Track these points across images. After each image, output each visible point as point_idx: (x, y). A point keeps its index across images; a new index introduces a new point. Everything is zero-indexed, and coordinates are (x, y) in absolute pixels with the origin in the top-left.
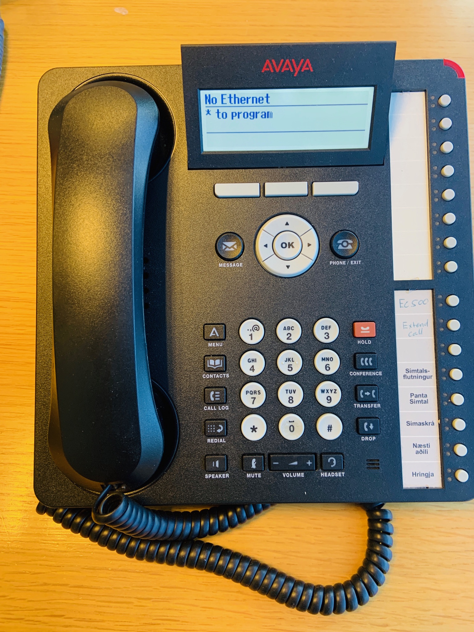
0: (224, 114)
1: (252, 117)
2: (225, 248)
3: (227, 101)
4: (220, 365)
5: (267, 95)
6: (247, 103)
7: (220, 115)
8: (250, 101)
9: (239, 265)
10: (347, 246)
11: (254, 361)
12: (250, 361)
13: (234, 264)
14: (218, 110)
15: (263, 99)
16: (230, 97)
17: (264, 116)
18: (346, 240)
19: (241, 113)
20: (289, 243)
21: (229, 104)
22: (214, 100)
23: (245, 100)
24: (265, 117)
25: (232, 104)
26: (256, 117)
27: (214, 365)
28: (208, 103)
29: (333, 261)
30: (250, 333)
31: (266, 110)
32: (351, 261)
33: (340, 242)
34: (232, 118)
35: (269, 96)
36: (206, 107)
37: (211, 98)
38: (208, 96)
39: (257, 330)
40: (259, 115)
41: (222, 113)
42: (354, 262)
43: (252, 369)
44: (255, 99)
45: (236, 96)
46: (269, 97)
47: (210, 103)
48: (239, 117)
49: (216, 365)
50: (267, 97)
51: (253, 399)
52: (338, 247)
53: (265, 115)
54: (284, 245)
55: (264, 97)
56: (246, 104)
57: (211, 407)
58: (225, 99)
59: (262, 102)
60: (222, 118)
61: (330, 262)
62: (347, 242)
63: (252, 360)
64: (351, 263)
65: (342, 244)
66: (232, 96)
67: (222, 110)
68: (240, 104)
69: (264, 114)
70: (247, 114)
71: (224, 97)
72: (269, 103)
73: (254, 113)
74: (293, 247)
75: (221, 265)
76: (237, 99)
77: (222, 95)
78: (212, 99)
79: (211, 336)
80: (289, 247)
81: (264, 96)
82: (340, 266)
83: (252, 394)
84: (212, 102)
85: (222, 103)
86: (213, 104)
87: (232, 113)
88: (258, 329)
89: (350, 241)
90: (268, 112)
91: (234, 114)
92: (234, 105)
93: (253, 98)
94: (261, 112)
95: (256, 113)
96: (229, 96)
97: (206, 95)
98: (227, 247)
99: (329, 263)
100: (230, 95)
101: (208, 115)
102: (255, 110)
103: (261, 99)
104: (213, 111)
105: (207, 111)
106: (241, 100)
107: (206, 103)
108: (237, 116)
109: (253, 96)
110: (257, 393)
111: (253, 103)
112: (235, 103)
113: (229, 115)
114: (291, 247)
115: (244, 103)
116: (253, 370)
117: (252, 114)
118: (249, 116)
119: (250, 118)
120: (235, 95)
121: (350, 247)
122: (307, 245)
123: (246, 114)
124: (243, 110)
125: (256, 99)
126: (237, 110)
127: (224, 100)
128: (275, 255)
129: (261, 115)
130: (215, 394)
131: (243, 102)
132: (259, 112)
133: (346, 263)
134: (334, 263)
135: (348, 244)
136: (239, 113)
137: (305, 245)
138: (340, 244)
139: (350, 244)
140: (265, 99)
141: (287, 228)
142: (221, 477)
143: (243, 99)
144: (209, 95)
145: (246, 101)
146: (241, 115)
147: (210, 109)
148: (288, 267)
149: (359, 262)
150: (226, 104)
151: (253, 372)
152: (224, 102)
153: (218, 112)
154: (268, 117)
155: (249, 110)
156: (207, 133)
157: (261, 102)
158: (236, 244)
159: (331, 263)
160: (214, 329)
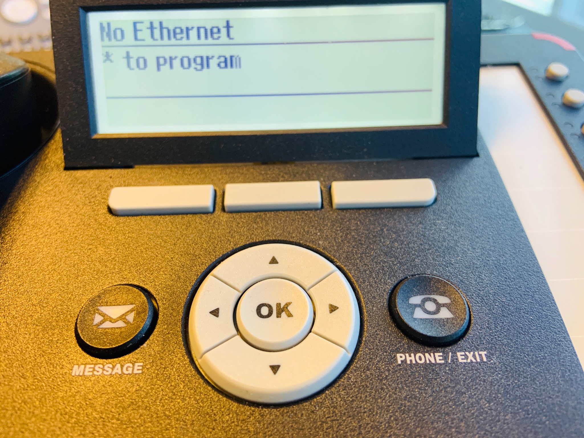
0: (141, 61)
1: (199, 67)
2: (102, 322)
3: (145, 34)
5: (228, 22)
6: (188, 37)
7: (133, 63)
8: (193, 34)
9: (130, 370)
10: (437, 311)
13: (118, 366)
14: (128, 53)
15: (219, 31)
16: (152, 28)
17: (223, 65)
18: (432, 296)
19: (176, 57)
20: (278, 305)
21: (149, 41)
22: (119, 33)
23: (182, 31)
24: (226, 66)
25: (156, 40)
26: (208, 66)
28: (106, 39)
29: (404, 352)
31: (228, 52)
32: (459, 354)
33: (416, 300)
34: (159, 69)
35: (231, 24)
36: (103, 47)
37: (112, 28)
38: (105, 25)
40: (213, 63)
41: (135, 57)
42: (467, 357)
44: (202, 31)
45: (164, 25)
46: (232, 27)
47: (110, 39)
48: (171, 66)
50: (228, 26)
52: (412, 313)
53: (226, 61)
54: (265, 311)
55: (221, 27)
56: (185, 41)
58: (141, 30)
59: (219, 37)
60: (137, 69)
61: (398, 355)
62: (435, 301)
64: (460, 358)
65: (422, 306)
66: (156, 25)
67: (135, 53)
68: (173, 41)
69: (222, 59)
70: (189, 60)
71: (139, 26)
72: (232, 39)
73: (202, 58)
74: (290, 315)
75: (77, 371)
76: (165, 32)
77: (135, 24)
78: (115, 32)
80: (279, 315)
81: (222, 25)
82: (428, 366)
84: (115, 37)
85: (136, 38)
86: (117, 40)
87: (158, 58)
89: (442, 300)
90: (231, 57)
91: (162, 61)
92: (159, 42)
93: (199, 29)
94: (216, 56)
95: (208, 58)
96: (149, 25)
97: (101, 24)
98: (106, 318)
99: (396, 360)
100: (151, 23)
101: (108, 62)
102: (204, 52)
103: (215, 30)
104: (118, 54)
105: (105, 54)
106: (173, 33)
107: (102, 39)
108: (168, 65)
109: (199, 26)
111: (199, 37)
112: (162, 38)
113: (152, 63)
114: (283, 314)
115: (182, 38)
117: (199, 60)
118: (193, 65)
119: (196, 68)
120: (161, 23)
121: (445, 314)
122: (328, 309)
123: (186, 61)
124: (179, 52)
125: (206, 30)
126: (167, 52)
127: (139, 33)
128: (238, 337)
129: (218, 61)
131: (178, 36)
132: (213, 57)
133: (445, 358)
134: (411, 358)
135: (439, 306)
136: (171, 59)
137: (322, 310)
138: (416, 306)
139: (444, 305)
140: (224, 31)
141: (274, 269)
143: (178, 31)
144: (109, 24)
145: (184, 35)
146: (177, 63)
147: (111, 50)
148: (275, 369)
149: (480, 355)
150: (143, 40)
152: (140, 35)
153: (128, 57)
154: (232, 66)
155: (192, 52)
156: (108, 98)
157: (216, 36)
158: (131, 311)
159: (400, 357)
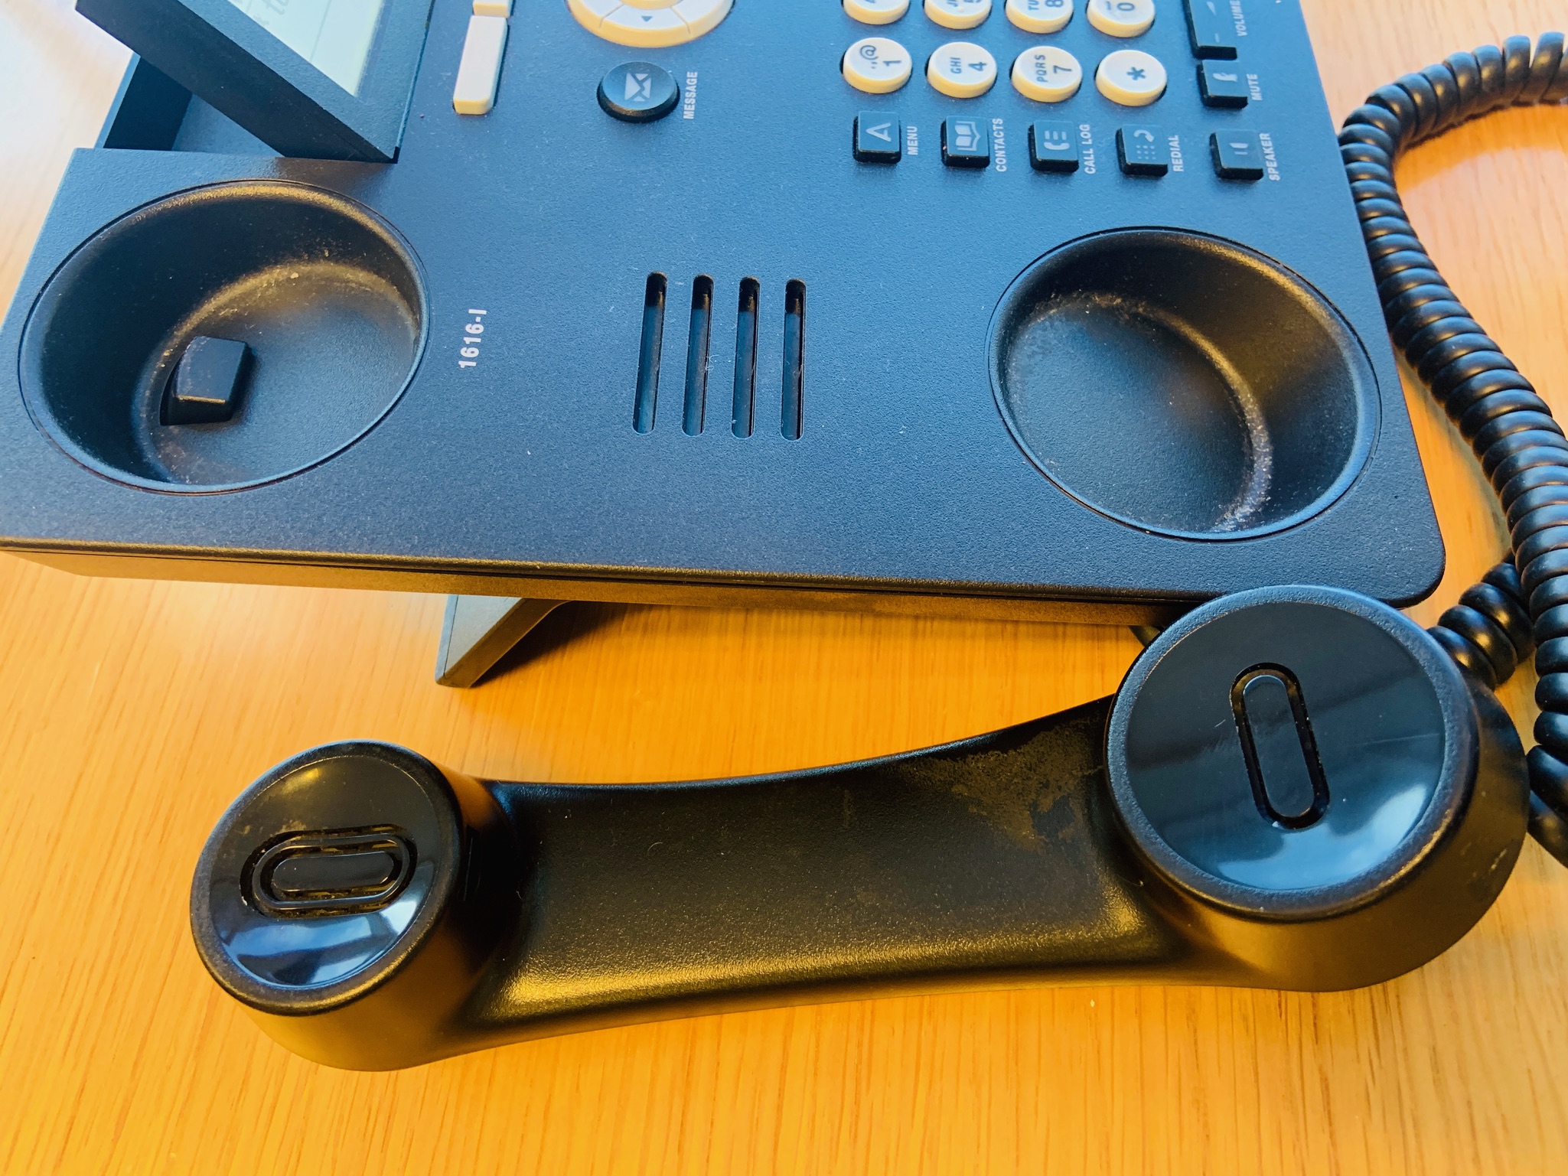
4: (970, 126)
11: (956, 63)
12: (957, 69)
13: (689, 88)
27: (969, 139)
30: (880, 65)
39: (873, 51)
43: (978, 67)
49: (970, 133)
51: (1058, 70)
57: (1085, 158)
63: (955, 65)
75: (690, 115)
79: (889, 139)
83: (1045, 72)
88: (871, 49)
110: (1040, 61)
116: (981, 65)
130: (1051, 140)
142: (1271, 149)
151: (985, 64)
160: (871, 131)
